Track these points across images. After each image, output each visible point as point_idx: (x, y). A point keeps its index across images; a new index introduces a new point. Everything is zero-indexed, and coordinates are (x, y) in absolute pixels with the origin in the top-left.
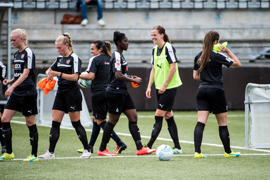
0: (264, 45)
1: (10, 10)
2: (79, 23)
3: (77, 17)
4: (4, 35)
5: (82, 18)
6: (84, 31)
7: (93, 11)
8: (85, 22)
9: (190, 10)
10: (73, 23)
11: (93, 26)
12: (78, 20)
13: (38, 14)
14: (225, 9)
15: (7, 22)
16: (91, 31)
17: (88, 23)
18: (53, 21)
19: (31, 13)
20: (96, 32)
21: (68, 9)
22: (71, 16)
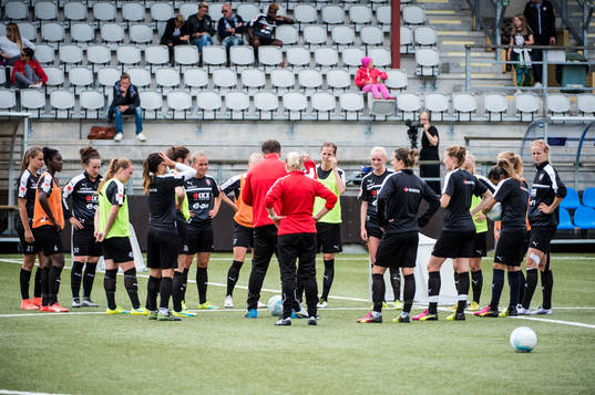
0: (352, 167)
1: (26, 120)
2: (112, 138)
3: (109, 130)
4: (17, 152)
5: (117, 131)
6: (118, 148)
7: (131, 122)
8: (119, 136)
9: (254, 121)
10: (103, 137)
11: (129, 142)
12: (110, 134)
13: (59, 125)
14: (300, 121)
15: (22, 137)
16: (127, 148)
17: (123, 138)
18: (78, 136)
19: (49, 124)
20: (133, 149)
21: (98, 120)
22: (101, 129)
